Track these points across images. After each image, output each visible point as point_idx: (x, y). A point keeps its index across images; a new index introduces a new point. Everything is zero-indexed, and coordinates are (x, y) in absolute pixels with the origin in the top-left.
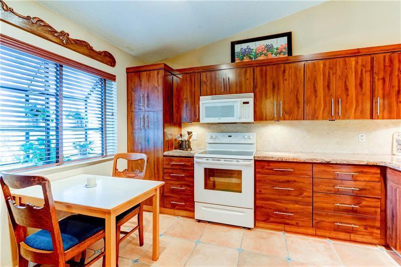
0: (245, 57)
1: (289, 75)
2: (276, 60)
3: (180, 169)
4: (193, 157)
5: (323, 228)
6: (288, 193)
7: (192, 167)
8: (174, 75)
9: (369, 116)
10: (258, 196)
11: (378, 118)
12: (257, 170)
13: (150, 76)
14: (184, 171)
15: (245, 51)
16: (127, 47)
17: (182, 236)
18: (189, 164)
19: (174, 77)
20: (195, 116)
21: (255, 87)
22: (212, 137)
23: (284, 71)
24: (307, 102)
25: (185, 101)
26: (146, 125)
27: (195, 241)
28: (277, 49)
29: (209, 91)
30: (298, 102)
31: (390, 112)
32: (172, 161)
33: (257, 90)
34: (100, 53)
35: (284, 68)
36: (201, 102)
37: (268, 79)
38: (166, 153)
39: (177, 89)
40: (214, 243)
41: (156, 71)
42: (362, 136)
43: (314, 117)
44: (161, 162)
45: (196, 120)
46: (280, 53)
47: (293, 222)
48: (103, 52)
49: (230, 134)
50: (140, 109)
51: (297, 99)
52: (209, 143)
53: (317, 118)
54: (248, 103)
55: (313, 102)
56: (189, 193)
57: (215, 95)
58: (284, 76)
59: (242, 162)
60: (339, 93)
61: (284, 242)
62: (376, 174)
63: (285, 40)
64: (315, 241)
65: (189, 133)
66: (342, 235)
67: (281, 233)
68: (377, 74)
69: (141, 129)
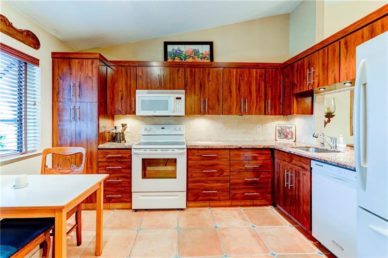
0: (176, 58)
1: (212, 77)
2: (202, 64)
3: (117, 161)
4: (131, 149)
5: (236, 199)
6: (212, 175)
7: (129, 158)
8: (108, 66)
9: (263, 113)
10: (189, 180)
11: (269, 115)
12: (189, 157)
13: (82, 64)
14: (121, 163)
15: (176, 52)
16: (54, 30)
17: (122, 227)
18: (127, 156)
19: (108, 68)
20: (131, 108)
21: (186, 85)
22: (146, 129)
23: (209, 74)
24: (225, 100)
25: (120, 94)
26: (78, 116)
27: (136, 229)
28: (202, 54)
29: (144, 86)
30: (219, 100)
31: (275, 110)
32: (108, 153)
33: (188, 88)
34: (21, 32)
35: (209, 71)
36: (137, 96)
37: (197, 79)
38: (101, 146)
39: (111, 81)
40: (154, 227)
41: (90, 61)
42: (259, 127)
43: (230, 113)
44: (94, 155)
45: (132, 112)
46: (204, 58)
47: (216, 198)
48: (25, 31)
49: (163, 126)
50: (70, 100)
51: (218, 97)
52: (143, 135)
53: (232, 114)
54: (180, 98)
55: (229, 101)
56: (126, 185)
57: (151, 89)
58: (208, 78)
59: (176, 151)
60: (246, 95)
61: (211, 215)
62: (269, 154)
63: (208, 47)
64: (232, 210)
65: (123, 126)
66: (248, 202)
67: (207, 209)
68: (269, 83)
69: (71, 121)
